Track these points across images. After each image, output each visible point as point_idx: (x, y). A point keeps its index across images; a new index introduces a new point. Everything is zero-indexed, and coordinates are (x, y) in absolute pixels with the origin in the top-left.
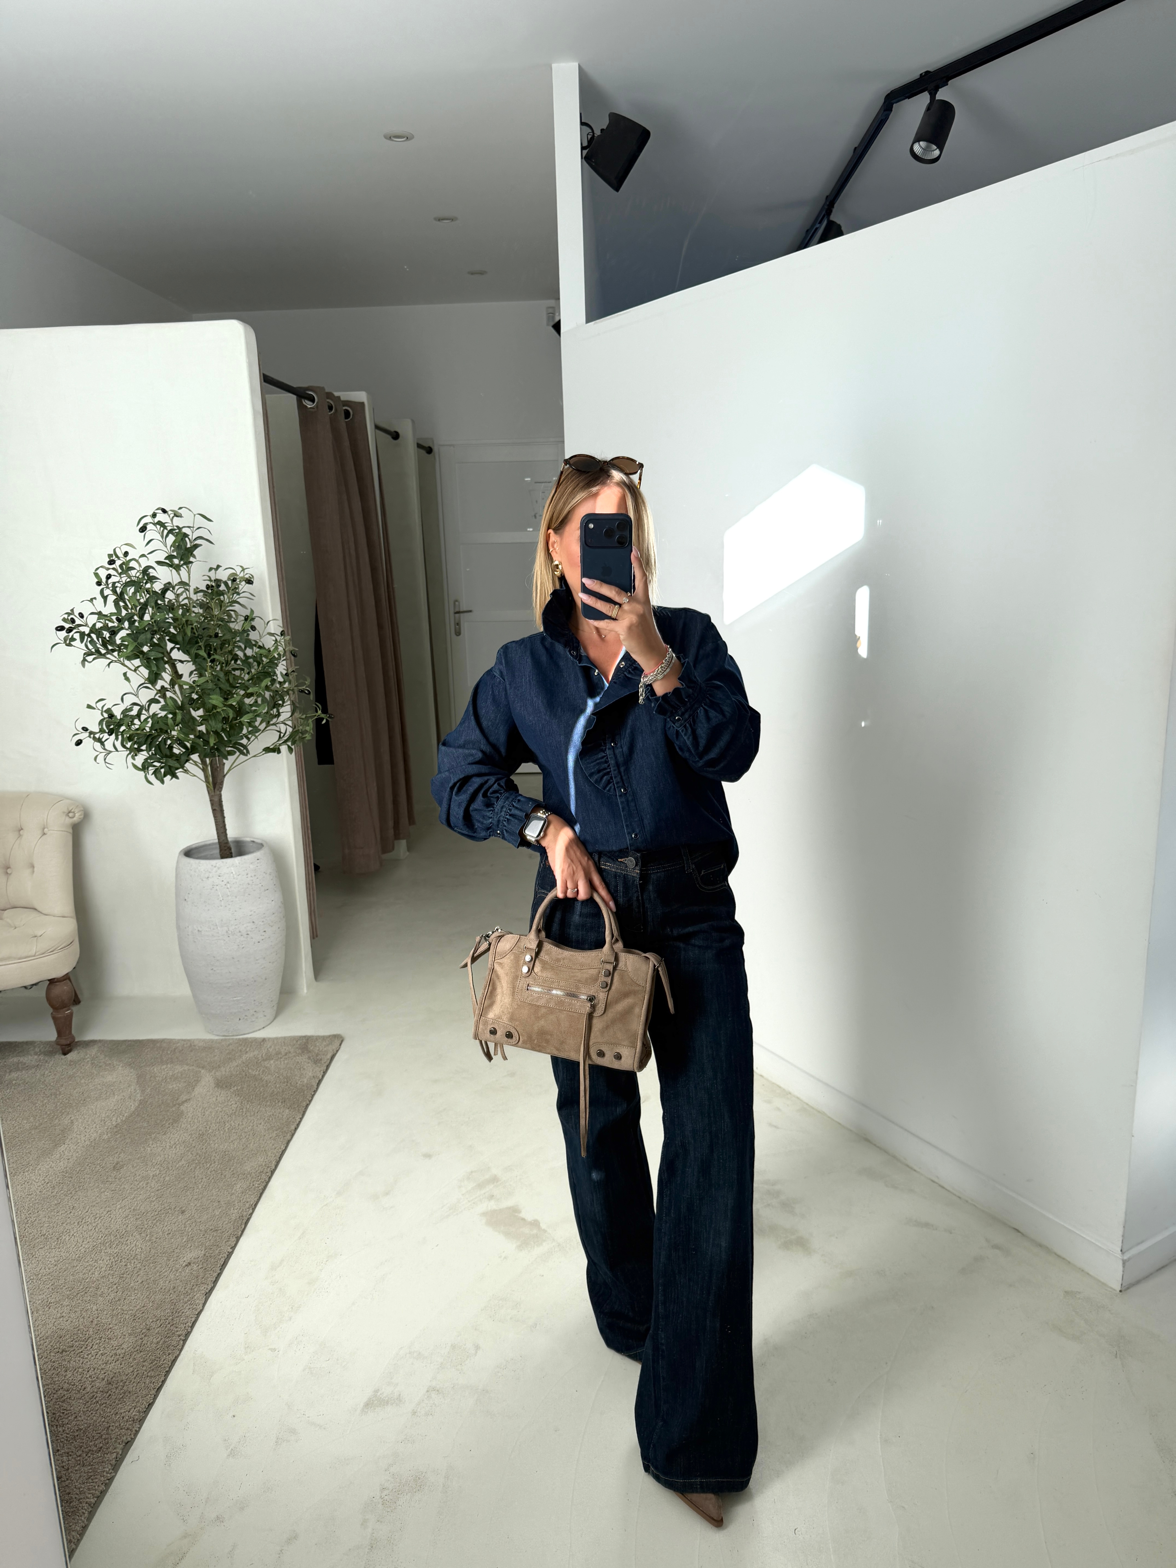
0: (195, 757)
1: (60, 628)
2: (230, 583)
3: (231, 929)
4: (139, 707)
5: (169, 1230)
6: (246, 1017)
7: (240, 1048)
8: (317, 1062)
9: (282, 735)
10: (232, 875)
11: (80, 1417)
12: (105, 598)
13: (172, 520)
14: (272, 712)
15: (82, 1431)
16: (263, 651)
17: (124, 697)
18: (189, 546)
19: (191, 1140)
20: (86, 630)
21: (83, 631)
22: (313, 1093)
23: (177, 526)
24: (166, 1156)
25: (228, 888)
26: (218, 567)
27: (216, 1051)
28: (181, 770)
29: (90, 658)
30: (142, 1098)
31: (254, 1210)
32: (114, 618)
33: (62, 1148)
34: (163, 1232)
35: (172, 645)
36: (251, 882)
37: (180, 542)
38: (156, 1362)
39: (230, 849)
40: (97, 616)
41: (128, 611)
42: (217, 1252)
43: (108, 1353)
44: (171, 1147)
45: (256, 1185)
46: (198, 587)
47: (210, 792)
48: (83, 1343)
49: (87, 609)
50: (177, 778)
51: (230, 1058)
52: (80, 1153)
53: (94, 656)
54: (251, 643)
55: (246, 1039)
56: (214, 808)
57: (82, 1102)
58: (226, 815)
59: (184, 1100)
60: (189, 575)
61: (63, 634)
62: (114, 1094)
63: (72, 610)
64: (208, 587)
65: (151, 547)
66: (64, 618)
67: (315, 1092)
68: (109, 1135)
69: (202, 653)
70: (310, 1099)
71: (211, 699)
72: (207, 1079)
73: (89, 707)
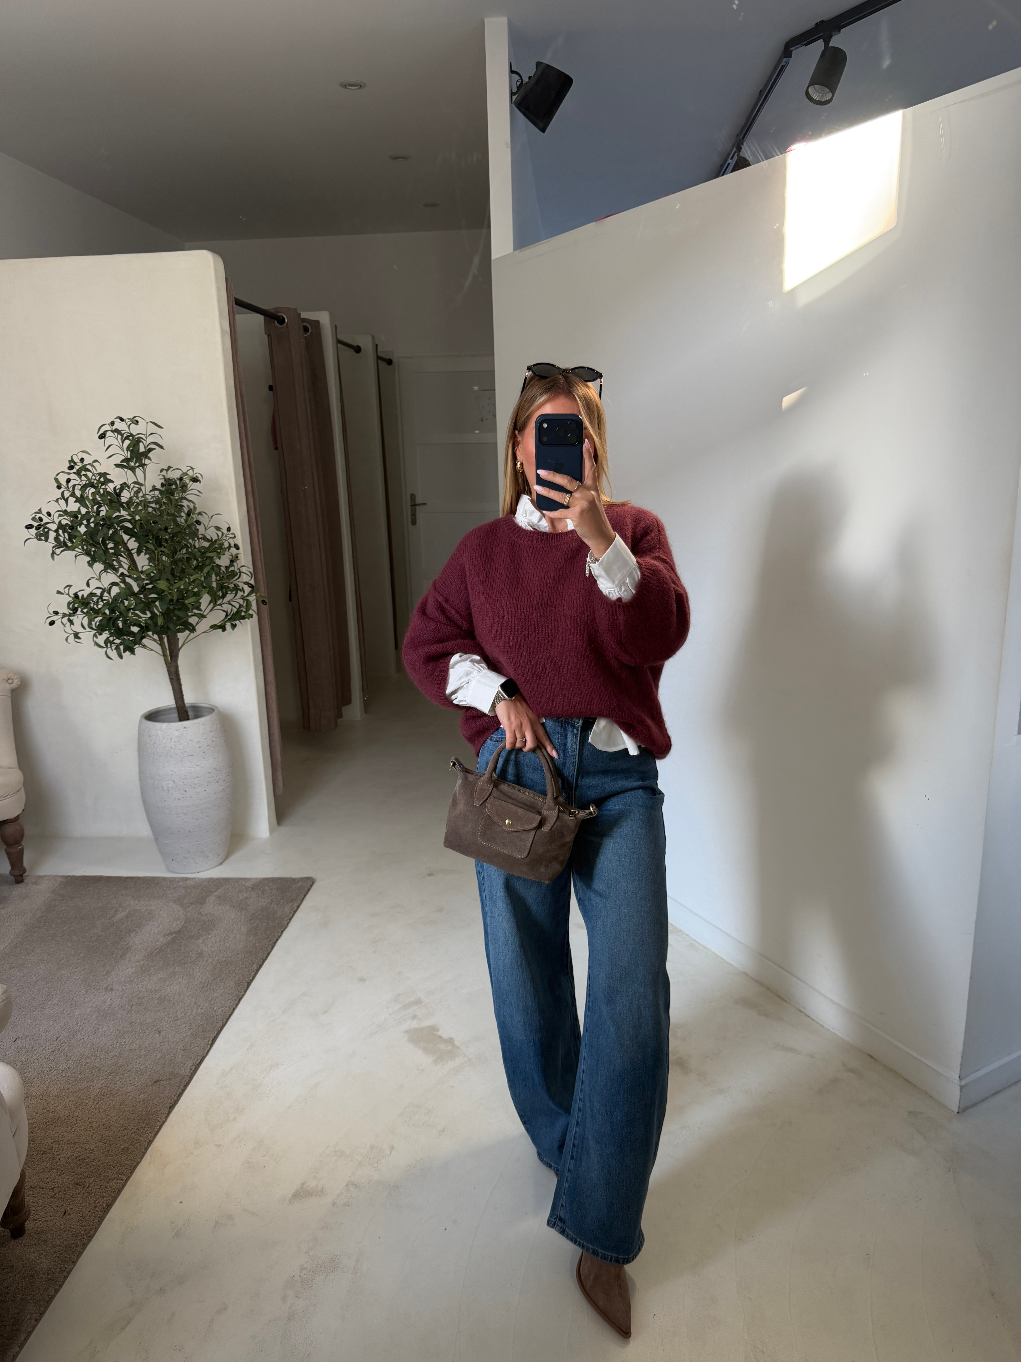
0: (152, 634)
1: (30, 526)
2: (178, 482)
4: (101, 590)
6: (195, 859)
9: (228, 614)
12: (66, 500)
13: (129, 427)
17: (90, 581)
18: (143, 450)
20: (54, 527)
23: (132, 433)
26: (169, 467)
28: (138, 646)
29: (58, 551)
37: (135, 447)
39: (187, 712)
46: (155, 485)
47: (167, 664)
49: (52, 508)
50: (136, 653)
53: (62, 549)
54: (198, 536)
56: (171, 675)
58: (183, 683)
60: (145, 475)
61: (33, 531)
63: (40, 510)
64: (162, 485)
66: (34, 517)
71: (159, 584)
73: (58, 592)
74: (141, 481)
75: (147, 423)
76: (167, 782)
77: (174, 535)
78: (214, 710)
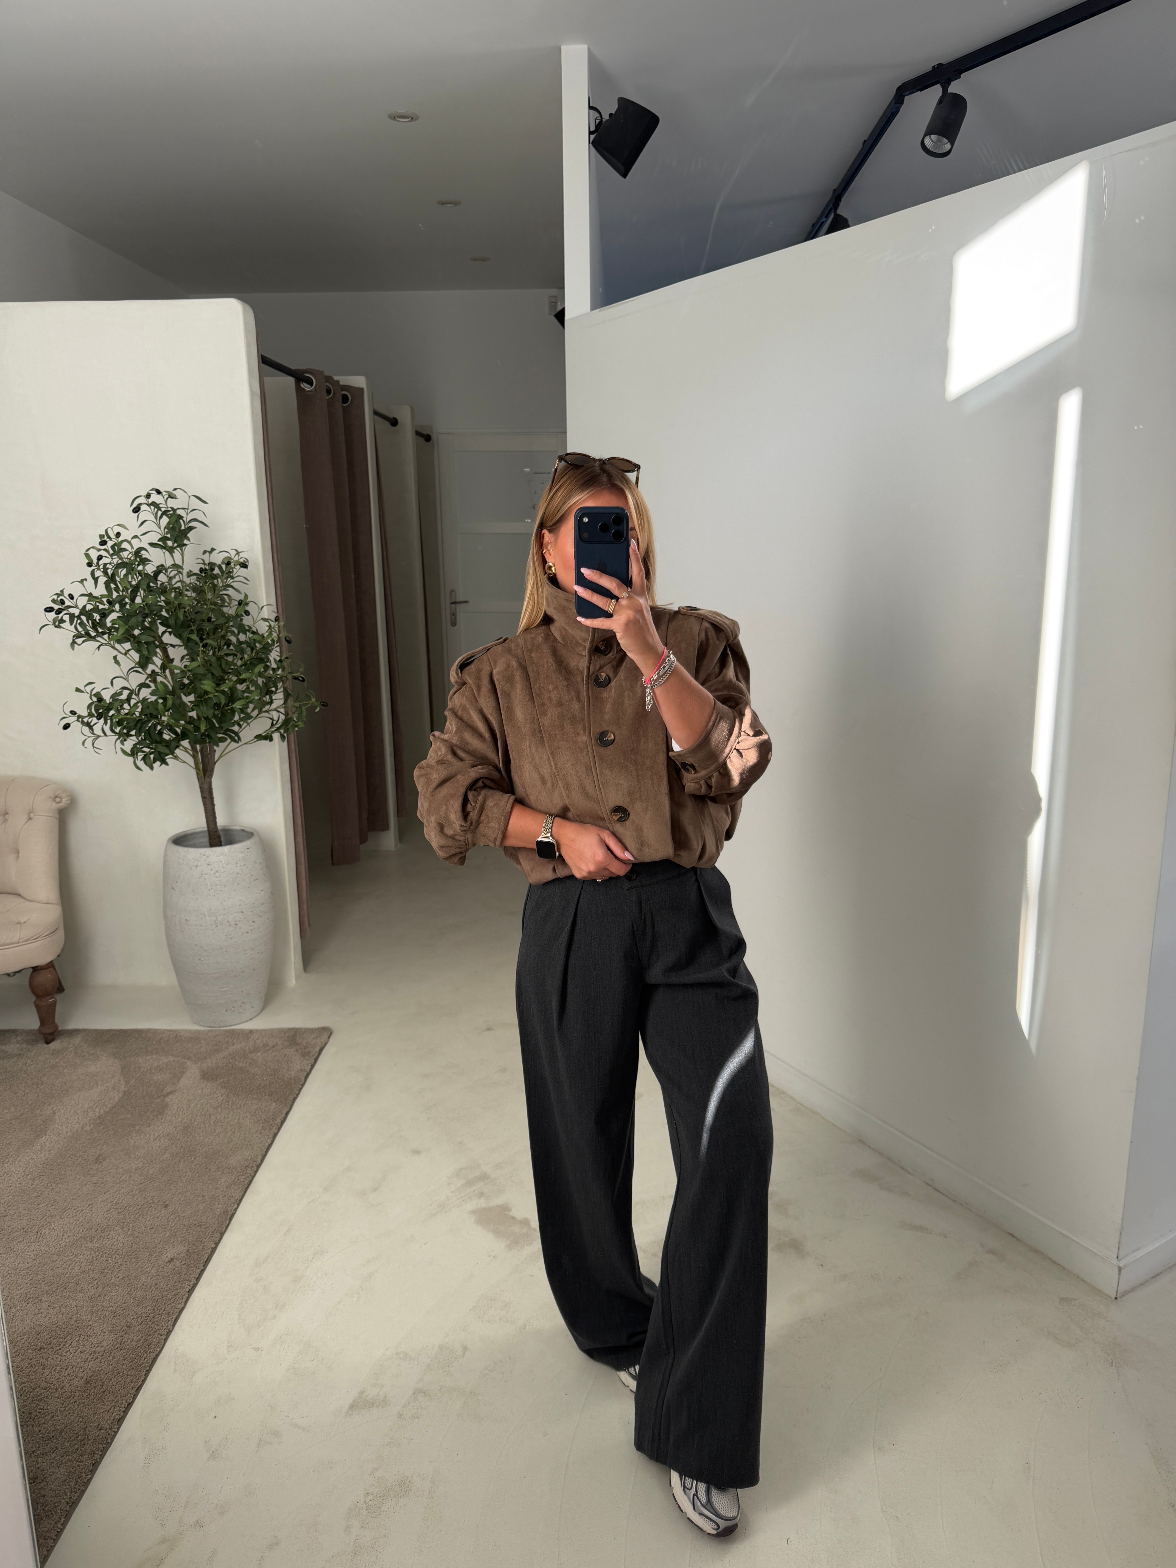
0: (185, 743)
1: (49, 610)
2: (224, 566)
3: (219, 919)
4: (129, 692)
5: (152, 1224)
6: (233, 1009)
7: (226, 1040)
8: (304, 1055)
9: (275, 722)
10: (221, 864)
11: (57, 1416)
12: (96, 580)
13: (166, 501)
14: (264, 699)
15: (59, 1431)
16: (256, 637)
17: (114, 680)
18: (183, 528)
19: (175, 1132)
20: (76, 612)
21: (72, 612)
22: (300, 1087)
23: (172, 508)
24: (150, 1149)
25: (217, 877)
26: (213, 550)
27: (203, 1042)
28: (170, 756)
29: (79, 641)
30: (126, 1089)
31: (238, 1205)
32: (105, 600)
33: (43, 1139)
34: (146, 1227)
35: (164, 629)
36: (240, 872)
37: (174, 524)
38: (136, 1360)
39: (219, 837)
40: (87, 598)
41: (119, 593)
42: (201, 1247)
43: (88, 1351)
44: (155, 1139)
45: (242, 1180)
46: (192, 570)
47: (200, 780)
48: (62, 1340)
49: (77, 590)
50: (167, 764)
51: (216, 1050)
52: (62, 1144)
53: (84, 639)
54: (245, 628)
55: (233, 1030)
56: (204, 795)
57: (64, 1092)
58: (216, 802)
59: (169, 1091)
60: (183, 557)
61: (52, 615)
62: (97, 1084)
63: (62, 591)
64: (201, 570)
65: (144, 528)
66: (54, 599)
67: (303, 1085)
68: (92, 1126)
69: (194, 637)
70: (298, 1092)
71: (203, 684)
72: (193, 1071)
73: (78, 690)
74: (179, 563)
75: (189, 497)
78: (253, 834)
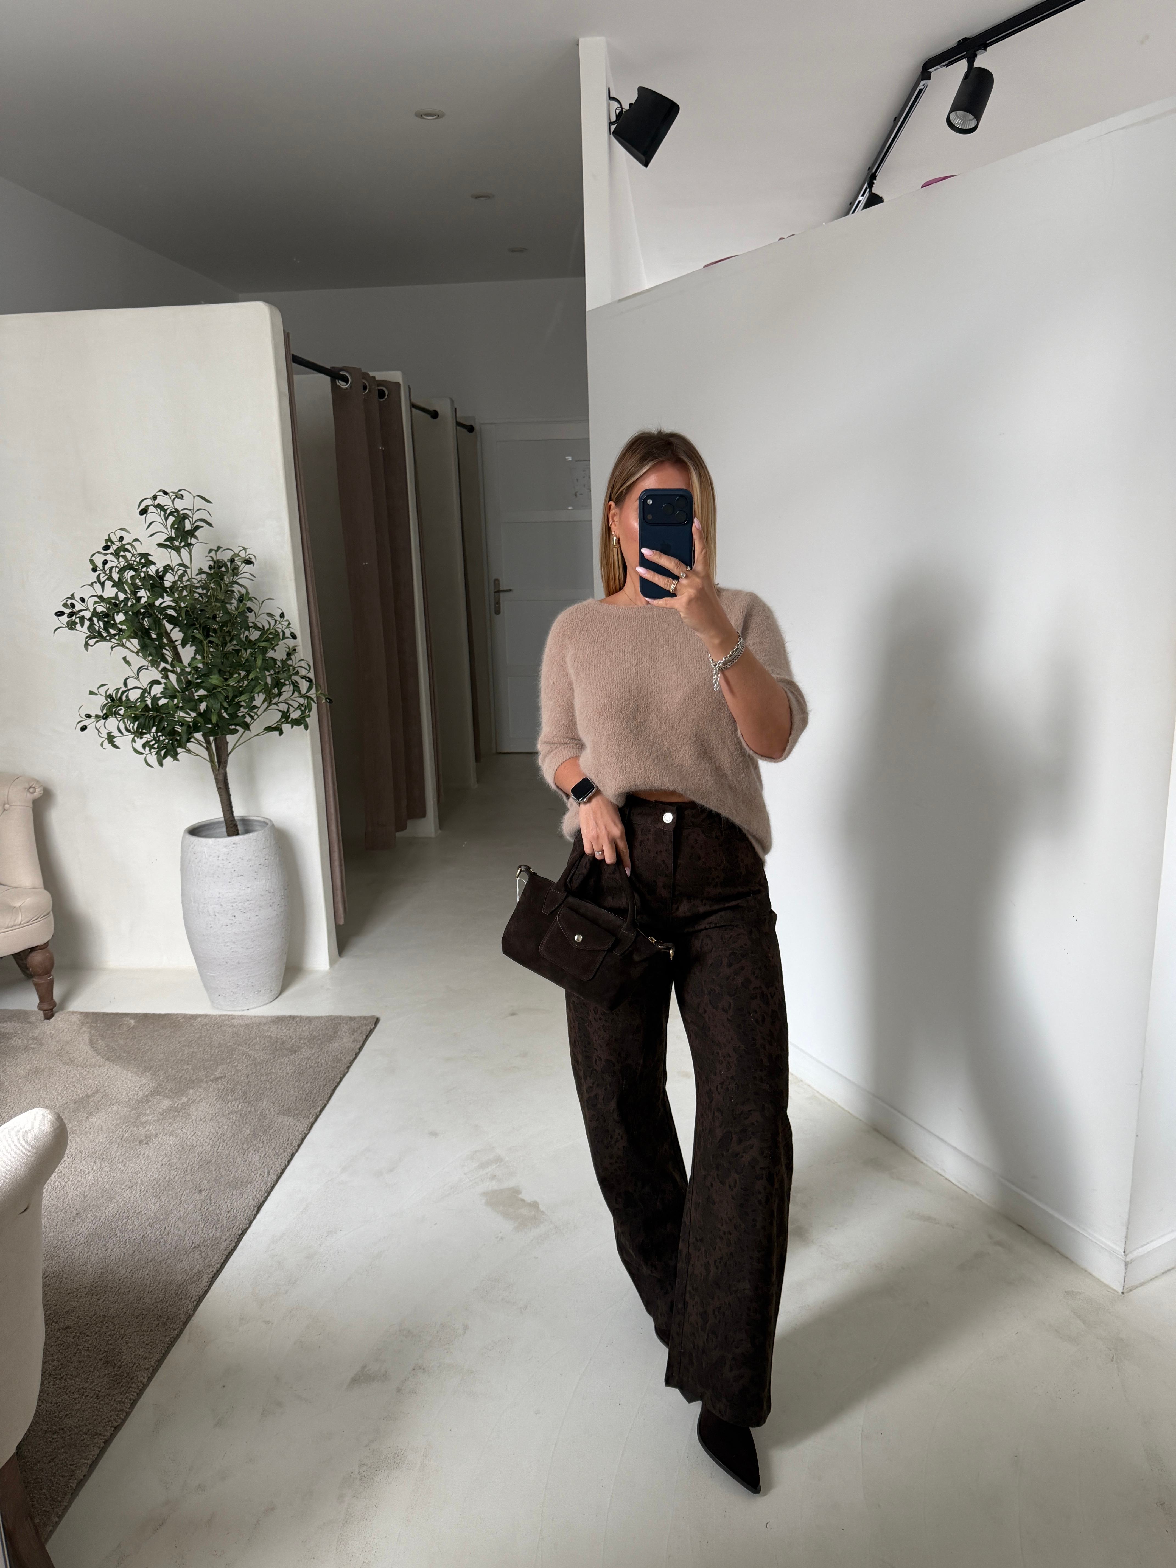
1: (61, 613)
2: (229, 564)
12: (102, 583)
13: (173, 502)
18: (188, 526)
20: (88, 614)
21: (84, 615)
23: (177, 508)
26: (219, 548)
28: (183, 750)
29: (92, 642)
37: (180, 524)
39: (236, 826)
40: (97, 600)
46: (201, 568)
47: (215, 771)
49: (86, 593)
50: (178, 758)
53: (96, 639)
54: (249, 625)
56: (219, 786)
58: (231, 793)
60: (191, 556)
61: (64, 619)
63: (72, 595)
64: (210, 567)
65: (151, 529)
66: (65, 603)
69: (199, 635)
71: (211, 679)
73: (91, 692)
74: (187, 563)
75: (194, 497)
76: (212, 906)
77: (225, 624)
78: (267, 824)
